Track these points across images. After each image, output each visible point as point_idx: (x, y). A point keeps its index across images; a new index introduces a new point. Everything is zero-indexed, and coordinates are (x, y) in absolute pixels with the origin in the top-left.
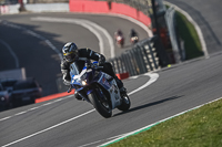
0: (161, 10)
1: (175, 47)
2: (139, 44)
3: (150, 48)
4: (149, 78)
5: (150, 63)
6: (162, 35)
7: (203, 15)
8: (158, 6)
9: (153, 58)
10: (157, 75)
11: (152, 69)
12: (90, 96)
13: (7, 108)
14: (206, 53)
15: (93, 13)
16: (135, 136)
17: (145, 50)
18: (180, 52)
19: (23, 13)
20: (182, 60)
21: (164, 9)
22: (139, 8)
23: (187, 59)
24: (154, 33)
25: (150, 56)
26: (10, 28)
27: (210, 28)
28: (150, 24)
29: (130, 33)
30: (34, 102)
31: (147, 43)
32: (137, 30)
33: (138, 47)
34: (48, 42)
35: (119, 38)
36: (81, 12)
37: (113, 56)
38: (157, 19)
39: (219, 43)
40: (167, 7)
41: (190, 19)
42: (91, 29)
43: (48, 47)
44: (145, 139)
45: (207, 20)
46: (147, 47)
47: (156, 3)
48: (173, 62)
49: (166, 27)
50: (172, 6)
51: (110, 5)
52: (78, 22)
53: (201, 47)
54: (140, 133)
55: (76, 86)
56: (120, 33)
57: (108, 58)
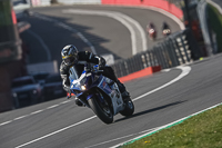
0: (193, 3)
1: (207, 40)
2: (171, 37)
3: (182, 41)
4: (181, 71)
5: (182, 56)
6: (194, 28)
9: (185, 51)
10: (189, 68)
11: (184, 62)
12: (90, 101)
13: (39, 101)
16: (168, 130)
17: (177, 43)
18: (212, 44)
19: (55, 5)
20: (215, 53)
21: (196, 1)
23: (219, 52)
24: (186, 26)
25: (182, 49)
26: (42, 21)
28: (182, 16)
30: (66, 95)
31: (179, 36)
32: (169, 23)
33: (170, 40)
34: (80, 35)
35: (151, 31)
36: (112, 5)
37: (145, 49)
38: (189, 12)
42: (123, 22)
44: (177, 133)
46: (179, 40)
49: (198, 20)
52: (110, 14)
54: (173, 127)
55: (76, 91)
56: (152, 26)
57: (140, 51)
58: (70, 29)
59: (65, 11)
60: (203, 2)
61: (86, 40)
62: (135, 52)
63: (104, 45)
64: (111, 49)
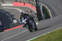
0: (39, 5)
1: (43, 16)
3: (36, 16)
5: (36, 20)
6: (39, 12)
7: (51, 6)
8: (38, 4)
9: (37, 19)
10: (38, 23)
11: (36, 22)
12: (27, 26)
14: (51, 17)
15: (20, 6)
17: (34, 17)
18: (44, 17)
20: (45, 19)
21: (40, 5)
22: (33, 5)
24: (37, 12)
25: (36, 18)
27: (52, 10)
28: (36, 9)
29: (30, 11)
30: (3, 31)
31: (35, 14)
32: (32, 11)
33: (32, 16)
36: (16, 6)
38: (38, 8)
39: (55, 14)
40: (41, 4)
41: (47, 8)
42: (19, 11)
43: (7, 16)
45: (52, 8)
46: (35, 16)
47: (37, 3)
48: (42, 20)
49: (40, 10)
50: (42, 4)
51: (24, 4)
52: (15, 9)
54: (33, 40)
58: (5, 13)
59: (3, 8)
60: (41, 5)
61: (9, 16)
63: (14, 17)
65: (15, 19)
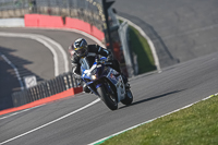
0: (114, 25)
1: (129, 62)
6: (116, 50)
7: (156, 29)
8: (112, 21)
15: (48, 28)
18: (134, 66)
20: (135, 74)
21: (118, 24)
22: (93, 23)
23: (139, 73)
27: (162, 42)
28: (103, 39)
34: (4, 57)
35: (73, 52)
36: (36, 27)
37: (67, 70)
38: (111, 33)
39: (171, 58)
40: (121, 22)
41: (143, 33)
45: (159, 35)
47: (110, 18)
49: (120, 42)
50: (125, 20)
51: (64, 19)
52: (33, 37)
53: (154, 61)
55: (86, 80)
57: (62, 73)
60: (124, 24)
61: (10, 62)
62: (57, 74)
63: (27, 67)
64: (33, 71)
65: (30, 74)
